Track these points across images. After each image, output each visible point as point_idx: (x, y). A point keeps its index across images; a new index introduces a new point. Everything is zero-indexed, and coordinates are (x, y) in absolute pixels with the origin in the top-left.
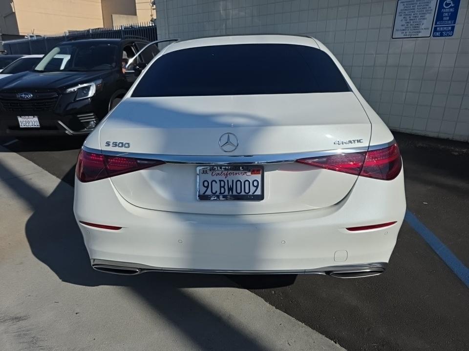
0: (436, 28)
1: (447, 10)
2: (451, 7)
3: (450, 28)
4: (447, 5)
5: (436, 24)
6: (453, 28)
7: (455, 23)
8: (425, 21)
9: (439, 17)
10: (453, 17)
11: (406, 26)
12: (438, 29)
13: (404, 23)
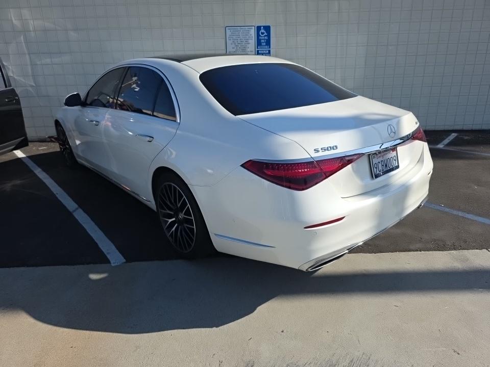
0: (258, 51)
1: (262, 37)
2: (265, 36)
3: (268, 52)
4: (263, 33)
5: (257, 48)
6: (269, 51)
7: (270, 48)
8: (249, 46)
9: (259, 43)
10: (268, 43)
11: (235, 49)
12: (260, 52)
13: (233, 46)
